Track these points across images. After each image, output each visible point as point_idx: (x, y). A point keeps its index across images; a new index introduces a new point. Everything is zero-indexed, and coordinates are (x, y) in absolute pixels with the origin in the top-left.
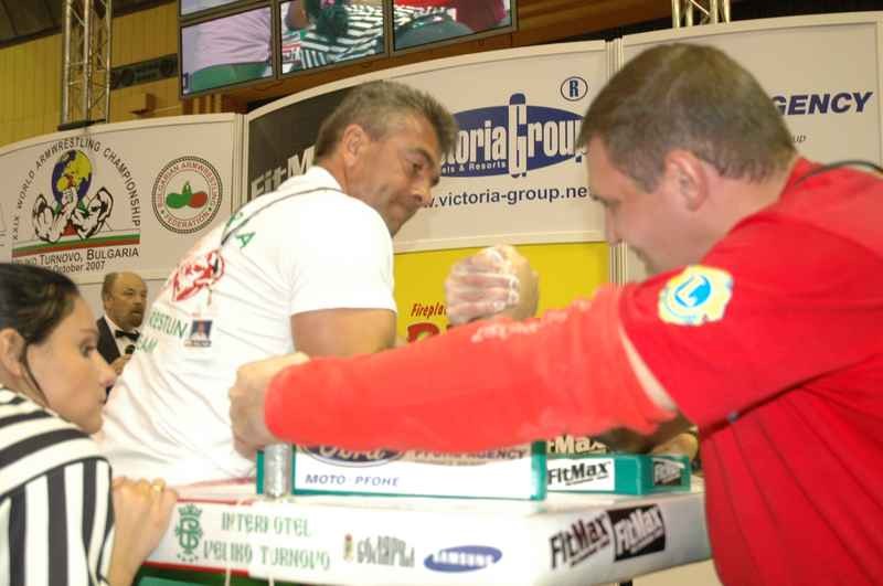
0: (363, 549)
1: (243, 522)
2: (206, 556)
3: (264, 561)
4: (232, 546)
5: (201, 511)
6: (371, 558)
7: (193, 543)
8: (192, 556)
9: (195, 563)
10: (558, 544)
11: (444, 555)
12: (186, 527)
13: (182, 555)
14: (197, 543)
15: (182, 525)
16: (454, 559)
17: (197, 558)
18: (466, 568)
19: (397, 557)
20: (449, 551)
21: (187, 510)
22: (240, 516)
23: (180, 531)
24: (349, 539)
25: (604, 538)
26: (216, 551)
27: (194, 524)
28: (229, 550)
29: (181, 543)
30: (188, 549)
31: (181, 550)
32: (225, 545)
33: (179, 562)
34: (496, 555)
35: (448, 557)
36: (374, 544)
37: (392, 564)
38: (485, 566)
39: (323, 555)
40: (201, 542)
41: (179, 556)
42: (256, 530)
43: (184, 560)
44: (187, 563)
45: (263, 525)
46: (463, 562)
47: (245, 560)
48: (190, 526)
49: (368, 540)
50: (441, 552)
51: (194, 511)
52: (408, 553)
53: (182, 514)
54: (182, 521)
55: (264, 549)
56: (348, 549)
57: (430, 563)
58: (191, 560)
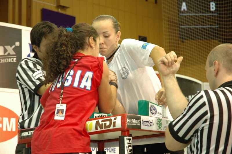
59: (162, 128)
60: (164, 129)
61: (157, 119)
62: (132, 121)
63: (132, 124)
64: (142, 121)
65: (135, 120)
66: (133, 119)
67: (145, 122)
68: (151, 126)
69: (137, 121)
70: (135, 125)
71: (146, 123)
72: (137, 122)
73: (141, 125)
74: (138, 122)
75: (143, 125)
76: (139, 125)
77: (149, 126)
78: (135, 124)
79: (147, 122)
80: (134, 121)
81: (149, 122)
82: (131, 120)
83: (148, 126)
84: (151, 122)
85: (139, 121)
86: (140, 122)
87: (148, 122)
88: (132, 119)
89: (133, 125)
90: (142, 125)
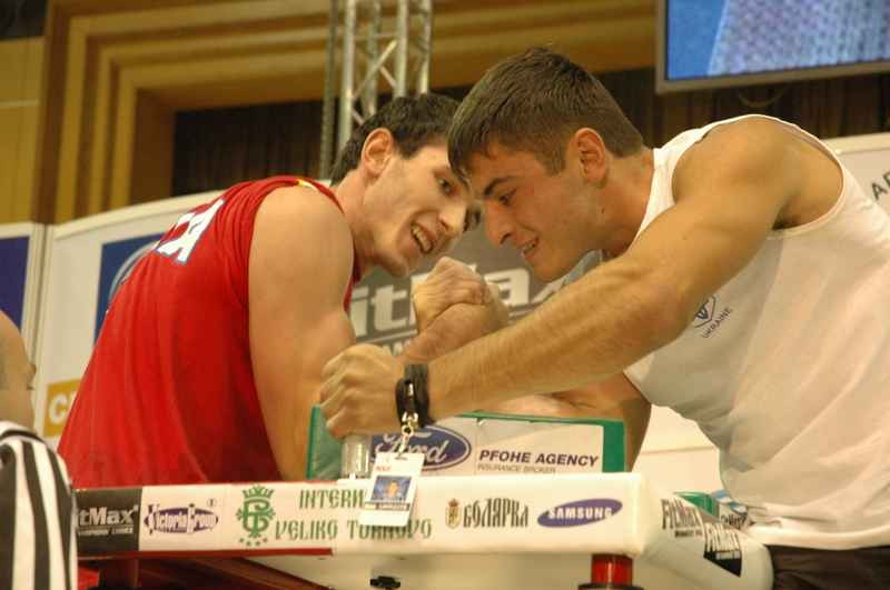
0: (470, 514)
1: (326, 499)
2: (278, 537)
3: (352, 536)
4: (313, 523)
5: (271, 492)
6: (480, 521)
7: (261, 524)
8: (258, 539)
9: (263, 546)
10: (667, 508)
11: (561, 510)
12: (251, 508)
13: (247, 539)
14: (266, 525)
15: (246, 508)
16: (570, 513)
17: (265, 540)
18: (585, 521)
19: (509, 517)
20: (564, 507)
21: (253, 492)
22: (323, 492)
23: (244, 515)
24: (454, 504)
25: (697, 528)
26: (290, 531)
27: (262, 505)
28: (307, 529)
29: (245, 526)
30: (255, 532)
31: (245, 534)
32: (302, 523)
33: (243, 546)
34: (615, 506)
35: (564, 512)
36: (483, 506)
37: (504, 524)
38: (604, 517)
39: (424, 522)
40: (272, 524)
41: (242, 540)
42: (343, 505)
43: (249, 544)
44: (253, 546)
45: (352, 499)
46: (581, 516)
47: (327, 536)
48: (257, 507)
49: (476, 503)
50: (557, 509)
51: (263, 492)
52: (520, 513)
53: (246, 496)
54: (246, 504)
55: (352, 523)
56: (453, 515)
57: (544, 520)
58: (258, 543)
59: (269, 533)
60: (285, 535)
61: (244, 492)
62: (87, 519)
63: (89, 533)
64: (144, 513)
65: (103, 511)
66: (93, 511)
67: (163, 513)
68: (197, 528)
69: (116, 515)
70: (101, 536)
71: (171, 521)
72: (117, 521)
73: (137, 530)
74: (121, 517)
75: (151, 532)
76: (128, 530)
77: (190, 530)
78: (106, 532)
79: (174, 512)
80: (100, 515)
81: (191, 511)
82: (83, 513)
83: (183, 531)
84: (199, 512)
85: (127, 514)
86: (136, 517)
87: (185, 511)
88: (88, 511)
89: (92, 536)
90: (143, 529)
